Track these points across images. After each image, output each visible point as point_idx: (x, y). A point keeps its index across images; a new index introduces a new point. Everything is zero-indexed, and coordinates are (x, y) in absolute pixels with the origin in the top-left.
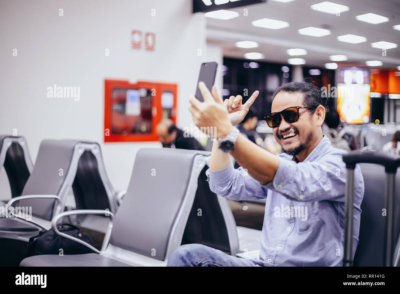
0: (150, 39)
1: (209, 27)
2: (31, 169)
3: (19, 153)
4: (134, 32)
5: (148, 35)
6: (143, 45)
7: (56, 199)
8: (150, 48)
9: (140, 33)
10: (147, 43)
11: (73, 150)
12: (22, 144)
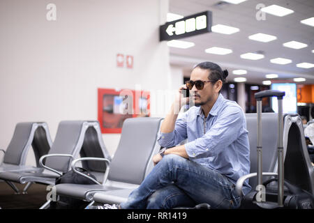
0: (130, 60)
1: (171, 54)
2: (51, 145)
3: (43, 134)
4: (118, 55)
5: (128, 57)
6: (125, 64)
7: (71, 157)
8: (130, 67)
9: (122, 56)
10: (127, 63)
11: (82, 126)
12: (45, 127)
